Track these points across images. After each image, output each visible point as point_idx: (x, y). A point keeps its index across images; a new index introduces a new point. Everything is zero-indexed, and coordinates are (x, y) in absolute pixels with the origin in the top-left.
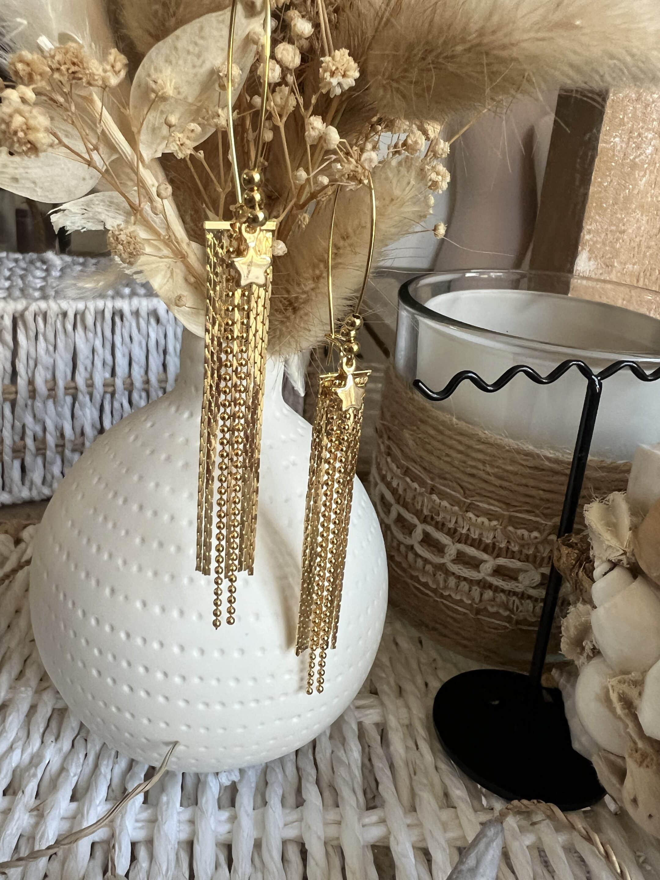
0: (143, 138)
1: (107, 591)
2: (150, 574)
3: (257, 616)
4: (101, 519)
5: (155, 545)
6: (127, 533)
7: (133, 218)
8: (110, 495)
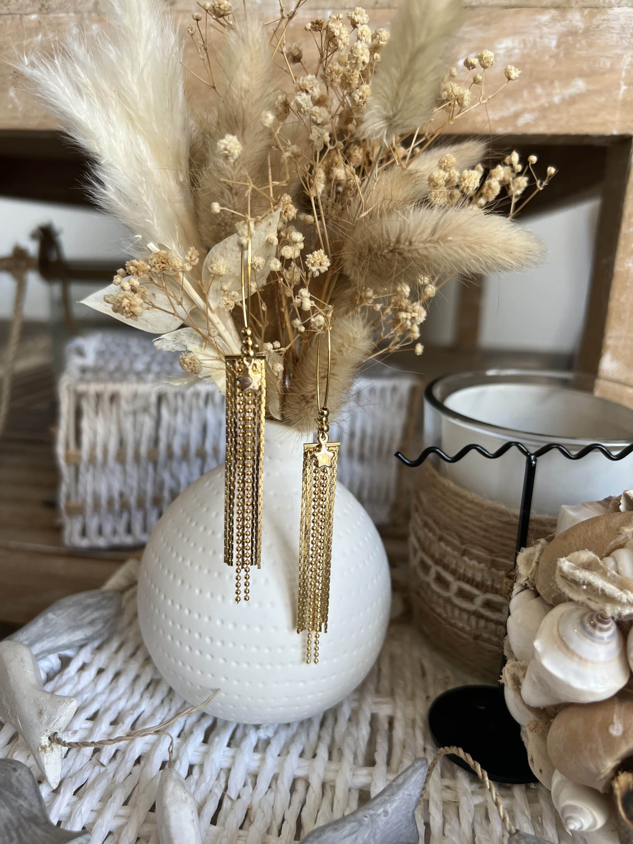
0: (211, 296)
1: (179, 582)
2: (206, 572)
3: (273, 605)
4: (180, 535)
5: (211, 553)
6: (195, 544)
7: (204, 344)
8: (188, 520)
